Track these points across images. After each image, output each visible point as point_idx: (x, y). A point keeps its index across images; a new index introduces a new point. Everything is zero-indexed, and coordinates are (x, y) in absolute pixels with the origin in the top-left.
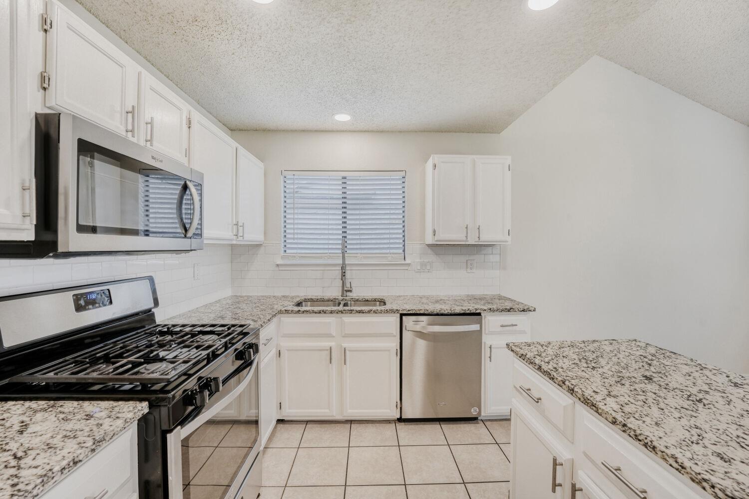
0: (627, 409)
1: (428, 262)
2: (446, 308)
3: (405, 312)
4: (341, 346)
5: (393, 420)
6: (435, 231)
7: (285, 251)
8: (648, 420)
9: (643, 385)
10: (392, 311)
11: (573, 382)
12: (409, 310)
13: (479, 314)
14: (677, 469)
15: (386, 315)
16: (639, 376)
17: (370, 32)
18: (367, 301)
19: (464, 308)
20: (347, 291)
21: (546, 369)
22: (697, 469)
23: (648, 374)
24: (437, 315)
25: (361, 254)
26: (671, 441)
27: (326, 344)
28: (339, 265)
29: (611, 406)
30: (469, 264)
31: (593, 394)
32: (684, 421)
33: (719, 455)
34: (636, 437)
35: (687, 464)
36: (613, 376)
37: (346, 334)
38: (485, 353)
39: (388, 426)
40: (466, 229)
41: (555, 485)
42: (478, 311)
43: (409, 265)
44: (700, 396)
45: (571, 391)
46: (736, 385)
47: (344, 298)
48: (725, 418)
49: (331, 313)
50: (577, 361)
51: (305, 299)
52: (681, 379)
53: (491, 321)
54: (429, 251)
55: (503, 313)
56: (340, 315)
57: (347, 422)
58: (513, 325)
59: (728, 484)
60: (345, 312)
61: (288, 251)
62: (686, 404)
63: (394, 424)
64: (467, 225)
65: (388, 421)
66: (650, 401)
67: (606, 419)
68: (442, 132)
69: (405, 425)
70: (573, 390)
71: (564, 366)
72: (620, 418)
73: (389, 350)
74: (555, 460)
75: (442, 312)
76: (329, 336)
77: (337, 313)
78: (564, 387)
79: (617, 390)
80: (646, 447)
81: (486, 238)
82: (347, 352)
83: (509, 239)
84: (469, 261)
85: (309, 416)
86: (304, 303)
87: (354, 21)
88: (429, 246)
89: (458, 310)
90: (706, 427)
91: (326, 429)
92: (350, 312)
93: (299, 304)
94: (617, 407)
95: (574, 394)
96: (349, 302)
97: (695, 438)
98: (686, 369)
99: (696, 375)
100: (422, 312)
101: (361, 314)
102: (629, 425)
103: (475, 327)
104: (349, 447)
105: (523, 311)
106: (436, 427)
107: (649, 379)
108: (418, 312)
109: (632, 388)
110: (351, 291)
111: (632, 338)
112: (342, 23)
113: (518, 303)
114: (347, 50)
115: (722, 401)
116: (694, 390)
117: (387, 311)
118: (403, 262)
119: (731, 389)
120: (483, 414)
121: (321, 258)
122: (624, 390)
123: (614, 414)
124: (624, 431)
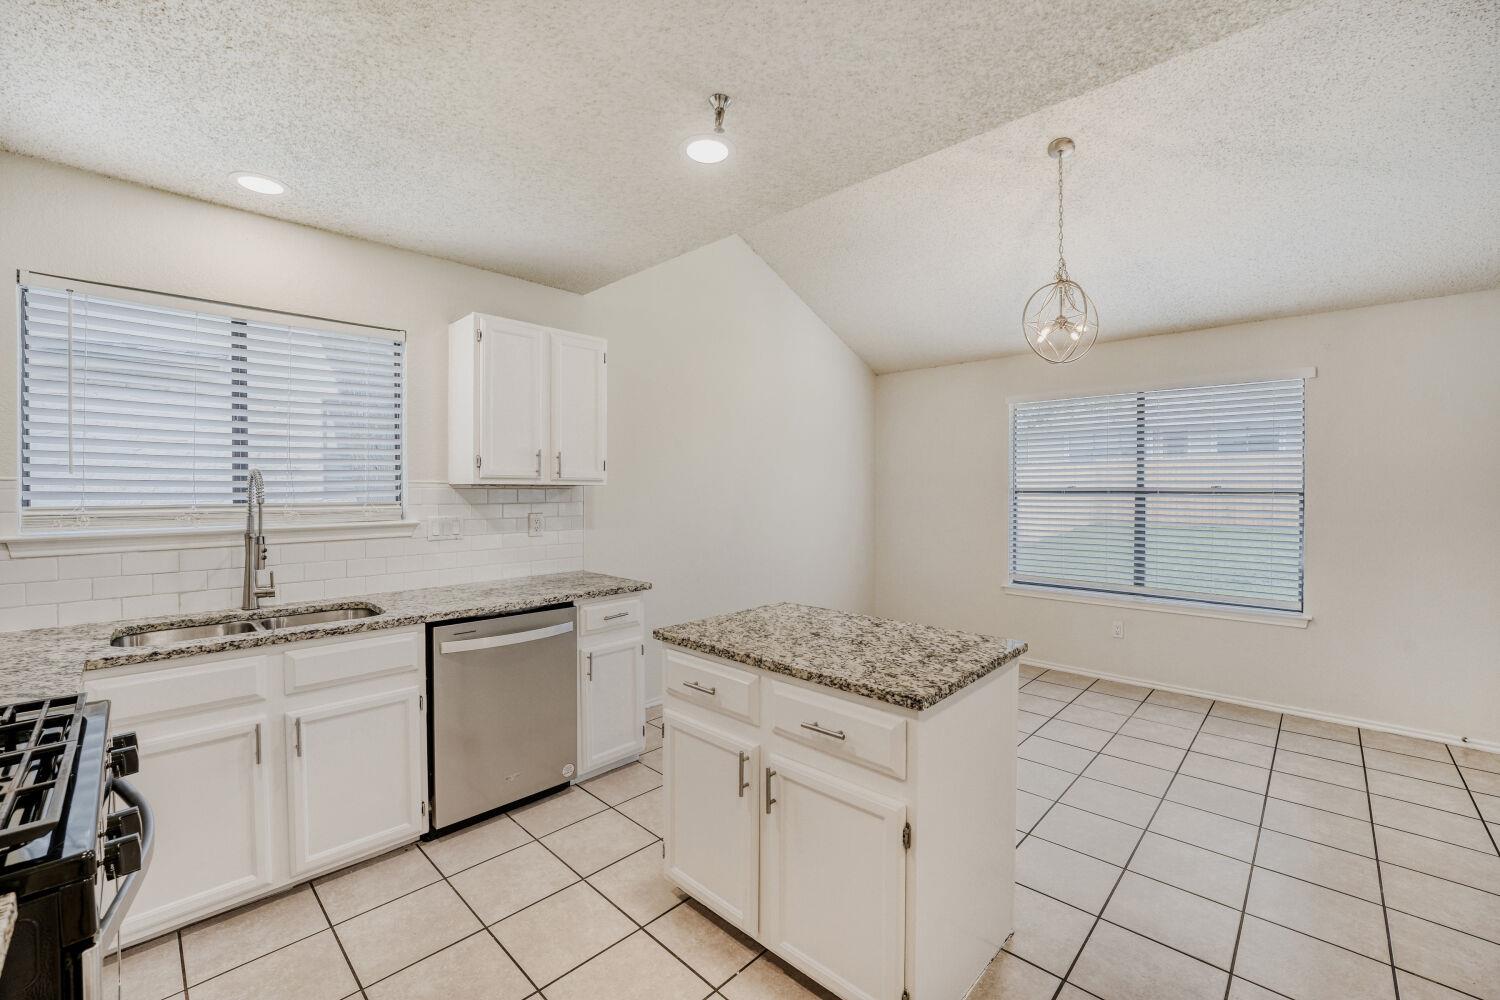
0: (816, 662)
1: (457, 520)
2: (516, 602)
3: (438, 619)
4: (285, 718)
5: (412, 844)
6: (479, 461)
7: (26, 503)
8: (834, 666)
9: (816, 641)
10: (410, 621)
11: (757, 652)
12: (446, 615)
13: (570, 604)
14: (868, 696)
15: (398, 629)
16: (806, 634)
17: (430, 74)
18: (321, 611)
19: (547, 597)
20: (259, 596)
21: (721, 648)
22: (881, 687)
23: (814, 631)
24: (500, 615)
25: (294, 506)
26: (858, 676)
27: (243, 720)
28: (237, 533)
29: (800, 664)
30: (533, 524)
31: (781, 659)
32: (858, 660)
33: (889, 675)
34: (833, 683)
35: (875, 687)
36: (787, 639)
37: (295, 688)
38: (583, 666)
39: (404, 857)
40: (536, 458)
41: (743, 786)
42: (569, 600)
43: (414, 526)
44: (860, 639)
45: (759, 663)
46: (877, 625)
47: (256, 611)
48: (882, 650)
49: (256, 645)
50: (746, 633)
51: (131, 629)
52: (840, 630)
53: (590, 613)
54: (456, 497)
55: (608, 597)
56: (282, 647)
57: (298, 888)
58: (620, 615)
59: (900, 689)
60: (294, 638)
61: (34, 503)
62: (853, 647)
63: (417, 849)
64: (540, 451)
65: (403, 849)
66: (828, 652)
67: (801, 678)
68: (483, 269)
69: (441, 842)
70: (761, 661)
71: (737, 640)
72: (814, 670)
73: (403, 702)
74: (741, 755)
75: (511, 608)
76: (253, 699)
77: (274, 643)
78: (749, 661)
79: (798, 650)
80: (841, 689)
81: (570, 474)
82: (302, 726)
83: (604, 475)
84: (532, 516)
85: (184, 915)
86: (127, 640)
87: (405, 45)
88: (456, 487)
89: (537, 602)
90: (873, 659)
91: (248, 922)
92: (309, 636)
93: (116, 641)
94: (807, 664)
95: (762, 665)
96: (272, 620)
97: (871, 669)
98: (839, 621)
99: (849, 623)
100: (472, 614)
101: (336, 638)
102: (824, 674)
103: (567, 627)
104: (331, 926)
105: (635, 590)
106: (503, 822)
107: (817, 635)
108: (465, 615)
109: (809, 645)
110: (271, 594)
111: (782, 601)
112: (378, 35)
113: (624, 580)
114: (359, 77)
115: (874, 639)
116: (853, 636)
117: (386, 625)
118: (400, 522)
119: (876, 629)
120: (579, 773)
121: (172, 518)
122: (804, 649)
123: (809, 670)
124: (820, 683)
